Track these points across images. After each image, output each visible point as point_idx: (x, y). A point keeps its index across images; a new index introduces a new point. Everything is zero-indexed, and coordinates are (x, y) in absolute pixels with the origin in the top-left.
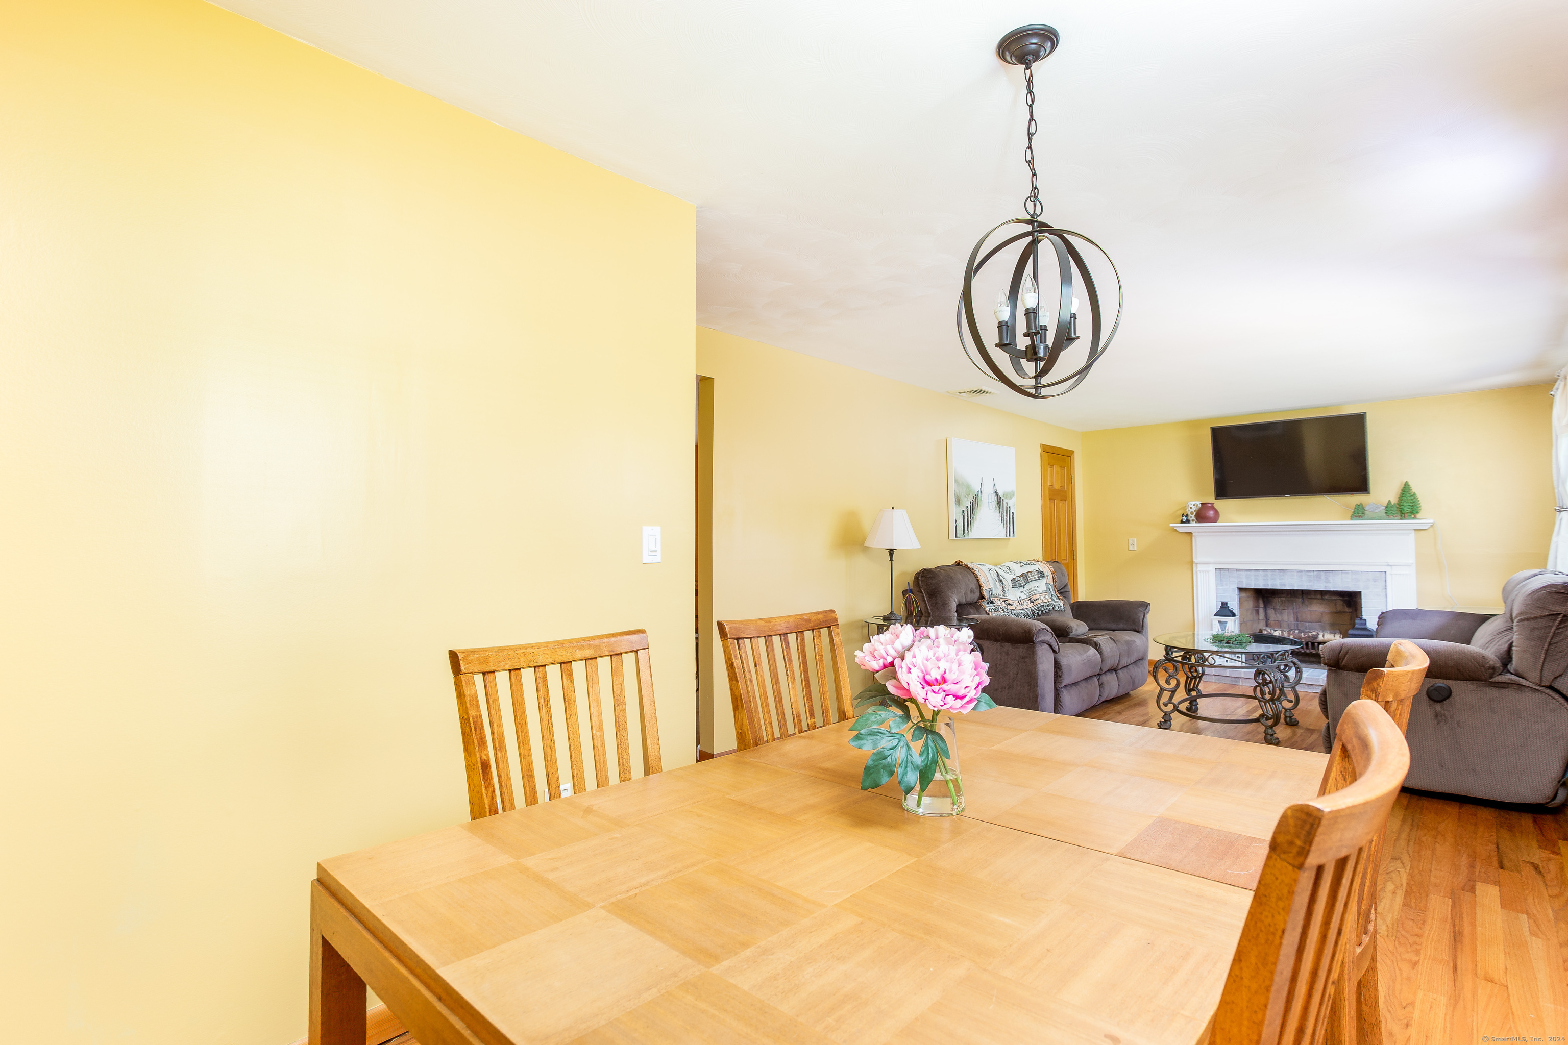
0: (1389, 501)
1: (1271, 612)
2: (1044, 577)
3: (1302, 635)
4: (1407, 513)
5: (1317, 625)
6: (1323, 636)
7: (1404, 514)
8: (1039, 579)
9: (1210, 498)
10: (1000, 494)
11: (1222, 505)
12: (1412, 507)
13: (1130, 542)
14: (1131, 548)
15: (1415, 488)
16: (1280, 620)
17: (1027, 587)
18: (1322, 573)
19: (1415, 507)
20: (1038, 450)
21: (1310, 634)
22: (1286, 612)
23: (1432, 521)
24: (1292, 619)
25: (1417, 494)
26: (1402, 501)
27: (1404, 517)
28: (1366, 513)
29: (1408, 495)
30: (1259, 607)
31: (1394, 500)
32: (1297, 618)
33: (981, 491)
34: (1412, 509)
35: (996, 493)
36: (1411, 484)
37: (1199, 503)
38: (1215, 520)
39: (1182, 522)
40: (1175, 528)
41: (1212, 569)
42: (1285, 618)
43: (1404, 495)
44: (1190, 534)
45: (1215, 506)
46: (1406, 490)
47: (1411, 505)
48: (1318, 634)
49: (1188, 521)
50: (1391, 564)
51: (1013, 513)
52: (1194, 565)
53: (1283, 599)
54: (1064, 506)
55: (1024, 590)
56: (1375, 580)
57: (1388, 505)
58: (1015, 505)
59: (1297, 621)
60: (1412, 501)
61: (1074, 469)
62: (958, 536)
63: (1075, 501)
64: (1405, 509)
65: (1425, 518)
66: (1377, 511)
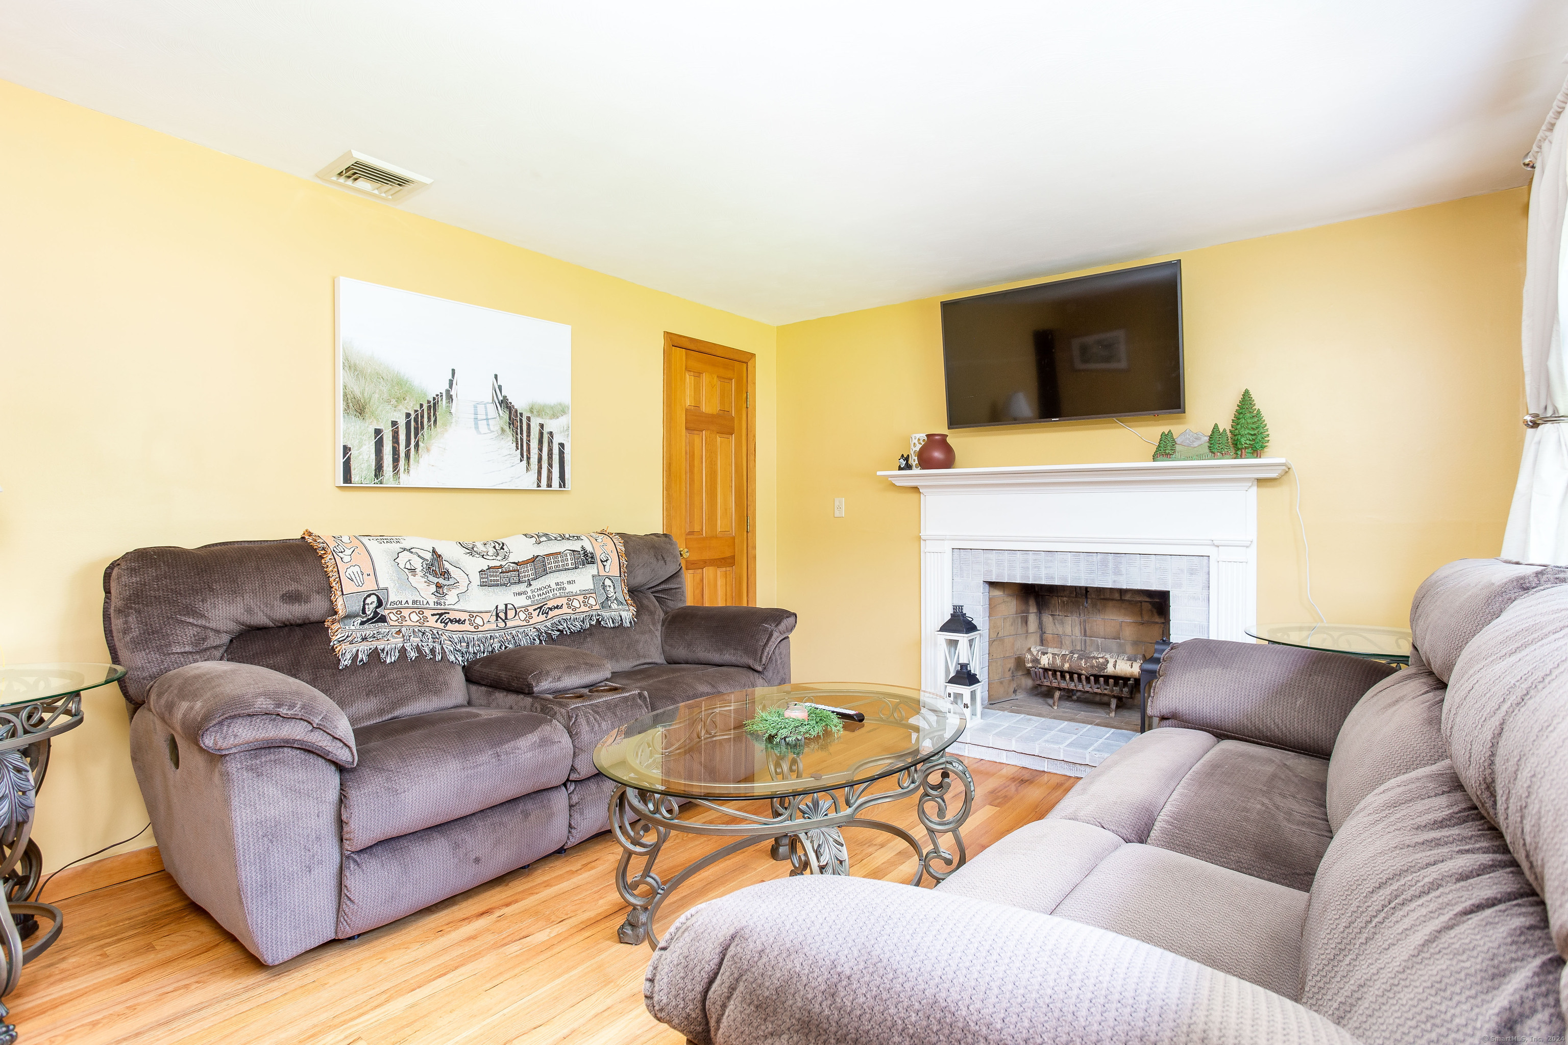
0: (1216, 425)
1: (1047, 619)
2: (593, 563)
3: (1083, 662)
4: (1246, 448)
5: (1113, 644)
6: (1115, 666)
7: (1241, 449)
8: (576, 568)
9: (941, 428)
10: (519, 404)
11: (958, 440)
12: (1254, 437)
13: (837, 503)
14: (837, 514)
15: (1260, 403)
16: (1061, 633)
17: (536, 584)
18: (1111, 556)
19: (1259, 437)
20: (660, 343)
21: (1094, 661)
22: (1069, 620)
23: (1282, 460)
24: (1077, 631)
25: (1263, 413)
26: (1239, 427)
27: (1241, 456)
28: (1178, 448)
29: (1248, 415)
30: (1028, 613)
31: (1225, 425)
32: (1085, 631)
33: (450, 398)
34: (1254, 440)
35: (505, 403)
36: (1254, 395)
37: (923, 436)
38: (948, 461)
39: (900, 468)
40: (890, 479)
41: (947, 546)
42: (1068, 630)
43: (1241, 416)
44: (916, 489)
45: (949, 440)
46: (1246, 403)
47: (1252, 433)
48: (1108, 662)
49: (908, 467)
50: (1216, 543)
51: (562, 445)
52: (922, 542)
53: (1065, 599)
54: (725, 446)
55: (529, 590)
56: (1192, 572)
57: (1213, 432)
58: (568, 430)
59: (1085, 635)
60: (1254, 426)
61: (754, 384)
62: (355, 478)
63: (754, 436)
64: (1243, 440)
65: (1272, 457)
66: (1196, 444)
